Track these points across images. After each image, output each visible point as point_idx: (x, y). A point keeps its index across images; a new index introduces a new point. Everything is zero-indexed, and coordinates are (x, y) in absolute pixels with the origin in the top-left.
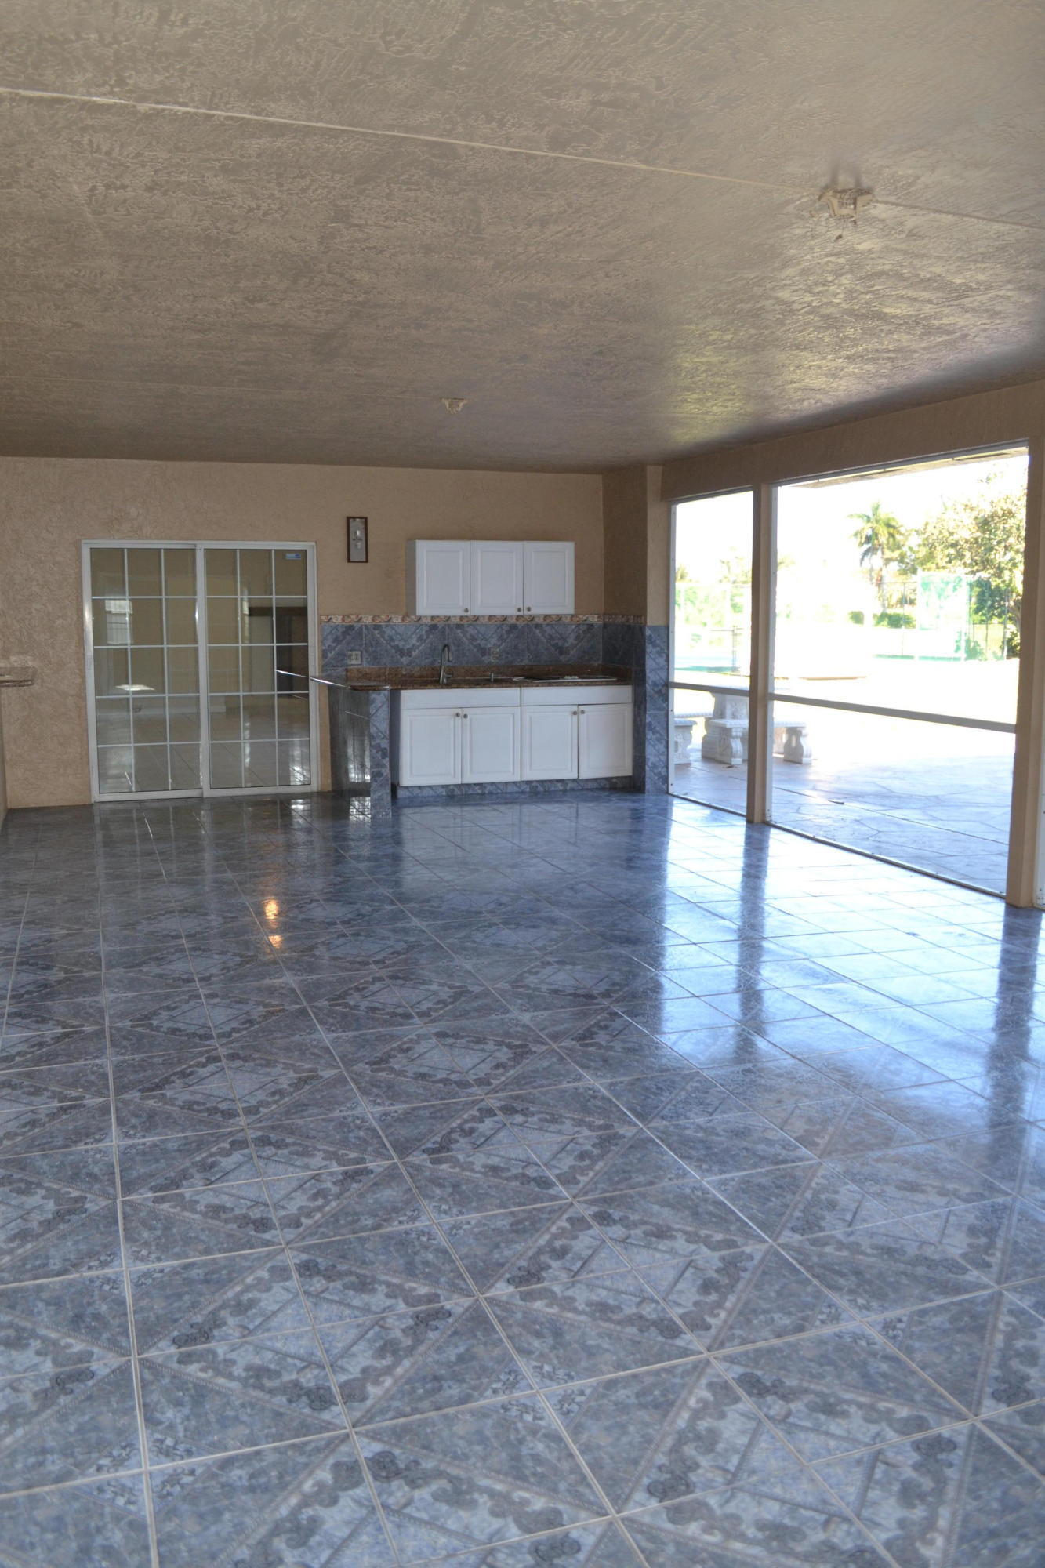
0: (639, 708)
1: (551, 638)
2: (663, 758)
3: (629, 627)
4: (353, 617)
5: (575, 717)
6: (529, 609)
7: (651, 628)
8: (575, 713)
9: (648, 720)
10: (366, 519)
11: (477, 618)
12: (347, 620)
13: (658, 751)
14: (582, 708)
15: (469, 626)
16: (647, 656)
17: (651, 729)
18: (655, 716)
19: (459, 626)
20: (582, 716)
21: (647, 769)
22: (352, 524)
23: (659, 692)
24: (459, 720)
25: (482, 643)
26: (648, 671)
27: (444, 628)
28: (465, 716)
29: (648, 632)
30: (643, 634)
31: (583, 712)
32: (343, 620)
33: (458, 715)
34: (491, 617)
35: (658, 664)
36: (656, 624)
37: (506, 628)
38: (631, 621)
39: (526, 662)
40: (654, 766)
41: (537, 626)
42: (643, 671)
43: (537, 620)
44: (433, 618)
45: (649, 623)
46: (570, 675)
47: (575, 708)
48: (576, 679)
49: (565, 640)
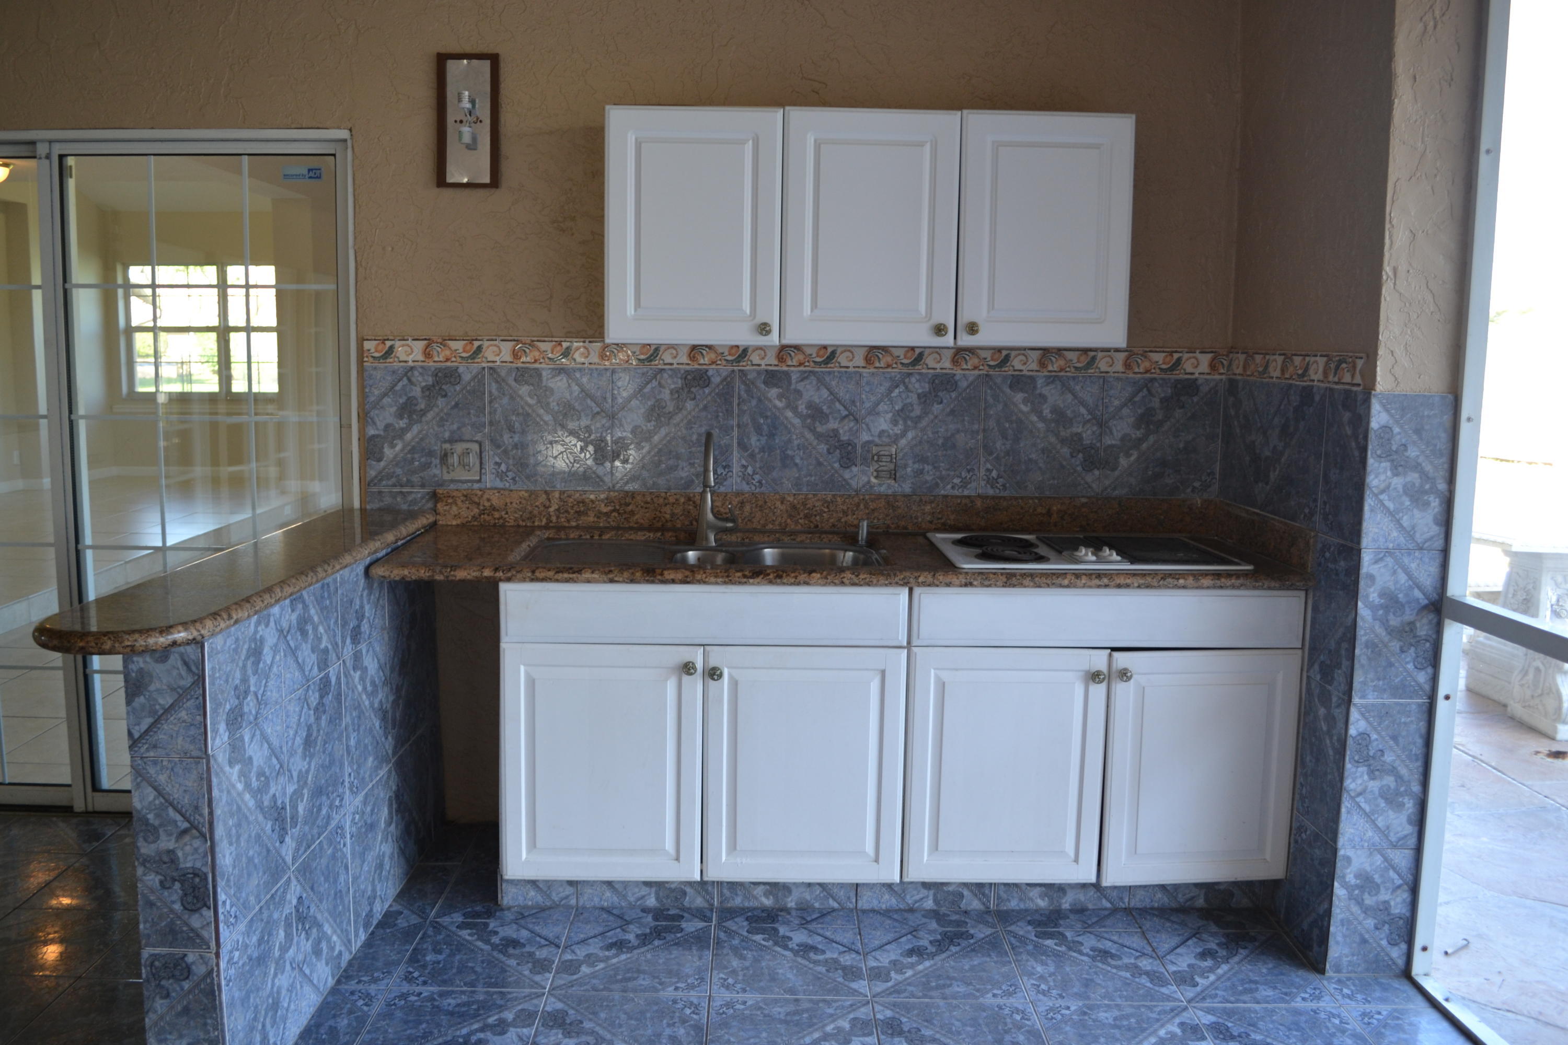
0: (1327, 673)
1: (1061, 417)
2: (1402, 859)
3: (1307, 394)
4: (458, 345)
5: (1099, 691)
6: (972, 329)
7: (1389, 401)
8: (1095, 677)
9: (1357, 725)
10: (494, 59)
11: (829, 354)
12: (440, 355)
13: (1384, 833)
14: (1122, 660)
15: (804, 377)
16: (1369, 503)
17: (1366, 760)
18: (1383, 713)
19: (772, 378)
20: (1120, 688)
21: (1339, 890)
22: (455, 68)
23: (1406, 633)
24: (695, 685)
25: (844, 430)
26: (1367, 557)
27: (728, 382)
28: (714, 674)
29: (1378, 417)
30: (1361, 420)
31: (1124, 675)
32: (427, 354)
33: (688, 668)
34: (873, 353)
35: (1410, 534)
36: (1408, 386)
37: (918, 386)
38: (1316, 374)
39: (978, 487)
40: (1367, 883)
41: (1019, 382)
42: (1352, 552)
43: (1017, 363)
44: (695, 350)
45: (1383, 382)
46: (1097, 545)
47: (1099, 661)
48: (1113, 561)
49: (1102, 424)
